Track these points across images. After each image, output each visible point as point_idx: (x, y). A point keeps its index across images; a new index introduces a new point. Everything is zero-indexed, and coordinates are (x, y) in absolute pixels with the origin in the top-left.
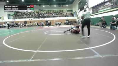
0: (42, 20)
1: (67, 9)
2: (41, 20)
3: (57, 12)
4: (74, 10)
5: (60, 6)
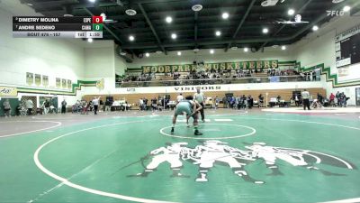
0: (211, 90)
1: (276, 59)
2: (208, 90)
4: (306, 61)
5: (254, 49)
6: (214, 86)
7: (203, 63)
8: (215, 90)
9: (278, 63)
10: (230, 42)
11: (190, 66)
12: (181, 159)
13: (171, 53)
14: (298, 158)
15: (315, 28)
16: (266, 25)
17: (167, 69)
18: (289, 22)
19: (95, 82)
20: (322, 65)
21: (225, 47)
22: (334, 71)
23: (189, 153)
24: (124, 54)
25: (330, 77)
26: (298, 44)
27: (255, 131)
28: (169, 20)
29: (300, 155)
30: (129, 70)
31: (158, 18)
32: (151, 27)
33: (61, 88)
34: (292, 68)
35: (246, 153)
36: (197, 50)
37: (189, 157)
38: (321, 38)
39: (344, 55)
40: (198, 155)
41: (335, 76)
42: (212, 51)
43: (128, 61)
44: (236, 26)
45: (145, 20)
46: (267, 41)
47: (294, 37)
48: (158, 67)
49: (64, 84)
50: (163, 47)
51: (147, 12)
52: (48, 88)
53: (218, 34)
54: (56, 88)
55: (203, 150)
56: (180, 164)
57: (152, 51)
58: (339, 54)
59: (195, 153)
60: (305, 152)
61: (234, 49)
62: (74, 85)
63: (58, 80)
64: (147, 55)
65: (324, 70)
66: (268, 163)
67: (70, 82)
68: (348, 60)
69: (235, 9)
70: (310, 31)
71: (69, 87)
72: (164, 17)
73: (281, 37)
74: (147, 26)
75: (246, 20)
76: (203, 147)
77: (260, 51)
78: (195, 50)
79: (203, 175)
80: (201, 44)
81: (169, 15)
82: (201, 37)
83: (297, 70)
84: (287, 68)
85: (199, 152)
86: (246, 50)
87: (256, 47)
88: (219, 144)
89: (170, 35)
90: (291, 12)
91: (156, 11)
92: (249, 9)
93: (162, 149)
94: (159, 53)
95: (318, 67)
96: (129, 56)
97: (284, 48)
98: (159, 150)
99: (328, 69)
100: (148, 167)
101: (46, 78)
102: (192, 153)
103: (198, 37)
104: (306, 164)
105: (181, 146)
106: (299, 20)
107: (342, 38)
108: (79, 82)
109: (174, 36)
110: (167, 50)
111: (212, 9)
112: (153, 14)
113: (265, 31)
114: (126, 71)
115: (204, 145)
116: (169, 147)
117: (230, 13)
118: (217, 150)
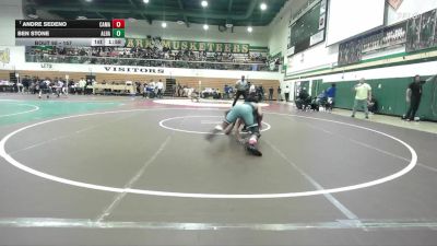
3: (211, 49)
7: (159, 39)
8: (156, 74)
9: (249, 47)
11: (144, 41)
15: (264, 6)
20: (280, 54)
22: (286, 61)
25: (283, 68)
34: (264, 54)
38: (282, 20)
39: (292, 43)
58: (289, 41)
68: (293, 49)
84: (259, 54)
97: (250, 29)
99: (283, 58)
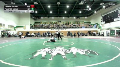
3: (74, 24)
4: (92, 22)
5: (77, 18)
6: (64, 29)
7: (61, 22)
8: (65, 30)
9: (84, 22)
10: (69, 15)
11: (57, 22)
12: (46, 53)
13: (50, 18)
14: (83, 52)
15: (95, 12)
16: (80, 10)
17: (49, 23)
18: (87, 10)
19: (23, 27)
20: (97, 23)
21: (68, 17)
22: (100, 25)
23: (50, 51)
24: (34, 17)
25: (99, 27)
26: (90, 17)
27: (74, 44)
28: (49, 7)
29: (84, 51)
30: (35, 23)
31: (45, 6)
32: (43, 9)
33: (10, 28)
34: (88, 24)
35: (68, 51)
36: (59, 17)
37: (49, 52)
38: (97, 15)
39: (103, 21)
40: (52, 52)
41: (101, 27)
42: (64, 18)
43: (35, 20)
44: (71, 10)
45: (41, 6)
46: (81, 15)
47: (89, 14)
48: (46, 22)
49: (11, 27)
50: (47, 15)
51: (42, 4)
52: (5, 28)
53: (66, 12)
54: (8, 28)
55: (55, 50)
56: (45, 55)
57: (44, 17)
58: (102, 20)
59: (52, 51)
60: (86, 50)
61: (71, 17)
62: (15, 28)
63: (9, 26)
64: (42, 18)
65: (98, 25)
66: (74, 54)
67: (13, 26)
68: (104, 22)
69: (71, 5)
70: (94, 13)
71: (13, 28)
72: (48, 6)
73: (85, 14)
74: (42, 8)
75: (74, 8)
76: (55, 49)
77: (79, 18)
78: (58, 17)
79: (52, 58)
80: (60, 15)
81: (49, 5)
82: (60, 13)
83: (90, 25)
84: (87, 24)
85: (54, 50)
86: (74, 18)
87: (78, 17)
88: (61, 48)
89: (50, 12)
90: (88, 7)
91: (45, 3)
92: (75, 5)
93: (41, 50)
94: (46, 17)
95: (96, 24)
96: (35, 18)
97: (86, 18)
98: (40, 50)
99: (99, 25)
100: (34, 56)
101: (4, 25)
102: (51, 51)
103: (59, 13)
104: (85, 54)
105: (48, 49)
106: (90, 9)
107: (103, 15)
108: (17, 26)
109: (51, 12)
110: (49, 17)
111: (63, 4)
112: (44, 4)
113: (80, 12)
114: (34, 23)
115: (56, 48)
116: (44, 49)
117: (69, 6)
118: (60, 50)
